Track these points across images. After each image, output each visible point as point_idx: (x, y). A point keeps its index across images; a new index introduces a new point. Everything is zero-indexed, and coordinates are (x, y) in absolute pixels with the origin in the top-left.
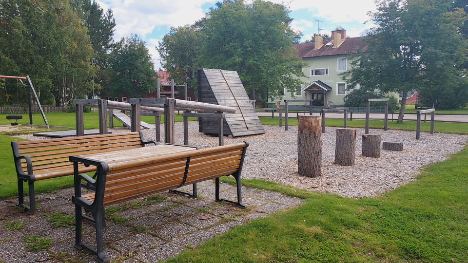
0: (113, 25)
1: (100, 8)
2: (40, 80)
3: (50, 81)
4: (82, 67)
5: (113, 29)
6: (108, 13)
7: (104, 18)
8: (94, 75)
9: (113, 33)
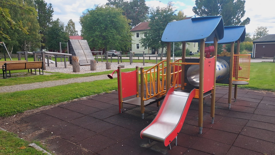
0: (53, 11)
1: (45, 3)
2: (12, 42)
3: (17, 42)
4: (33, 35)
5: (53, 14)
6: (49, 5)
7: (48, 8)
8: (40, 39)
9: (53, 16)
